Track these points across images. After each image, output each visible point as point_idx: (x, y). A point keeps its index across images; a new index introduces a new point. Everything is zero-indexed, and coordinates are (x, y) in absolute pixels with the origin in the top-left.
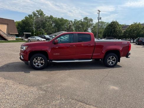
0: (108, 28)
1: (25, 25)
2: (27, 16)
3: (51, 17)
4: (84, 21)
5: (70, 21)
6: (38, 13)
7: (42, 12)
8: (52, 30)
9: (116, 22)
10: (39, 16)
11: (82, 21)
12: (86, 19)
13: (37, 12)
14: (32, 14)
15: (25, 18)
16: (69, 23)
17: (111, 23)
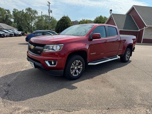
0: (60, 23)
4: (26, 12)
9: (68, 17)
11: (25, 11)
12: (29, 9)
16: (5, 13)
17: (62, 18)
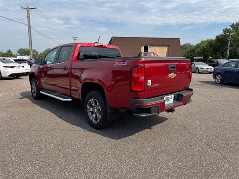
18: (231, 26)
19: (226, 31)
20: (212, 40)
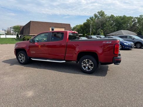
1: (85, 27)
2: (89, 19)
3: (112, 16)
5: (136, 18)
6: (99, 15)
7: (103, 13)
8: (111, 29)
10: (100, 17)
13: (98, 13)
14: (94, 16)
15: (87, 20)
18: (90, 18)
19: (88, 20)
20: (81, 25)
